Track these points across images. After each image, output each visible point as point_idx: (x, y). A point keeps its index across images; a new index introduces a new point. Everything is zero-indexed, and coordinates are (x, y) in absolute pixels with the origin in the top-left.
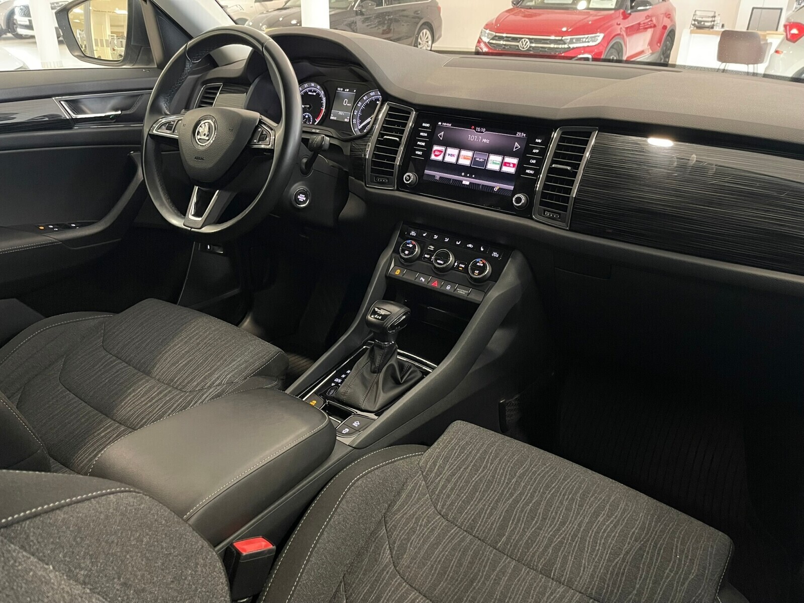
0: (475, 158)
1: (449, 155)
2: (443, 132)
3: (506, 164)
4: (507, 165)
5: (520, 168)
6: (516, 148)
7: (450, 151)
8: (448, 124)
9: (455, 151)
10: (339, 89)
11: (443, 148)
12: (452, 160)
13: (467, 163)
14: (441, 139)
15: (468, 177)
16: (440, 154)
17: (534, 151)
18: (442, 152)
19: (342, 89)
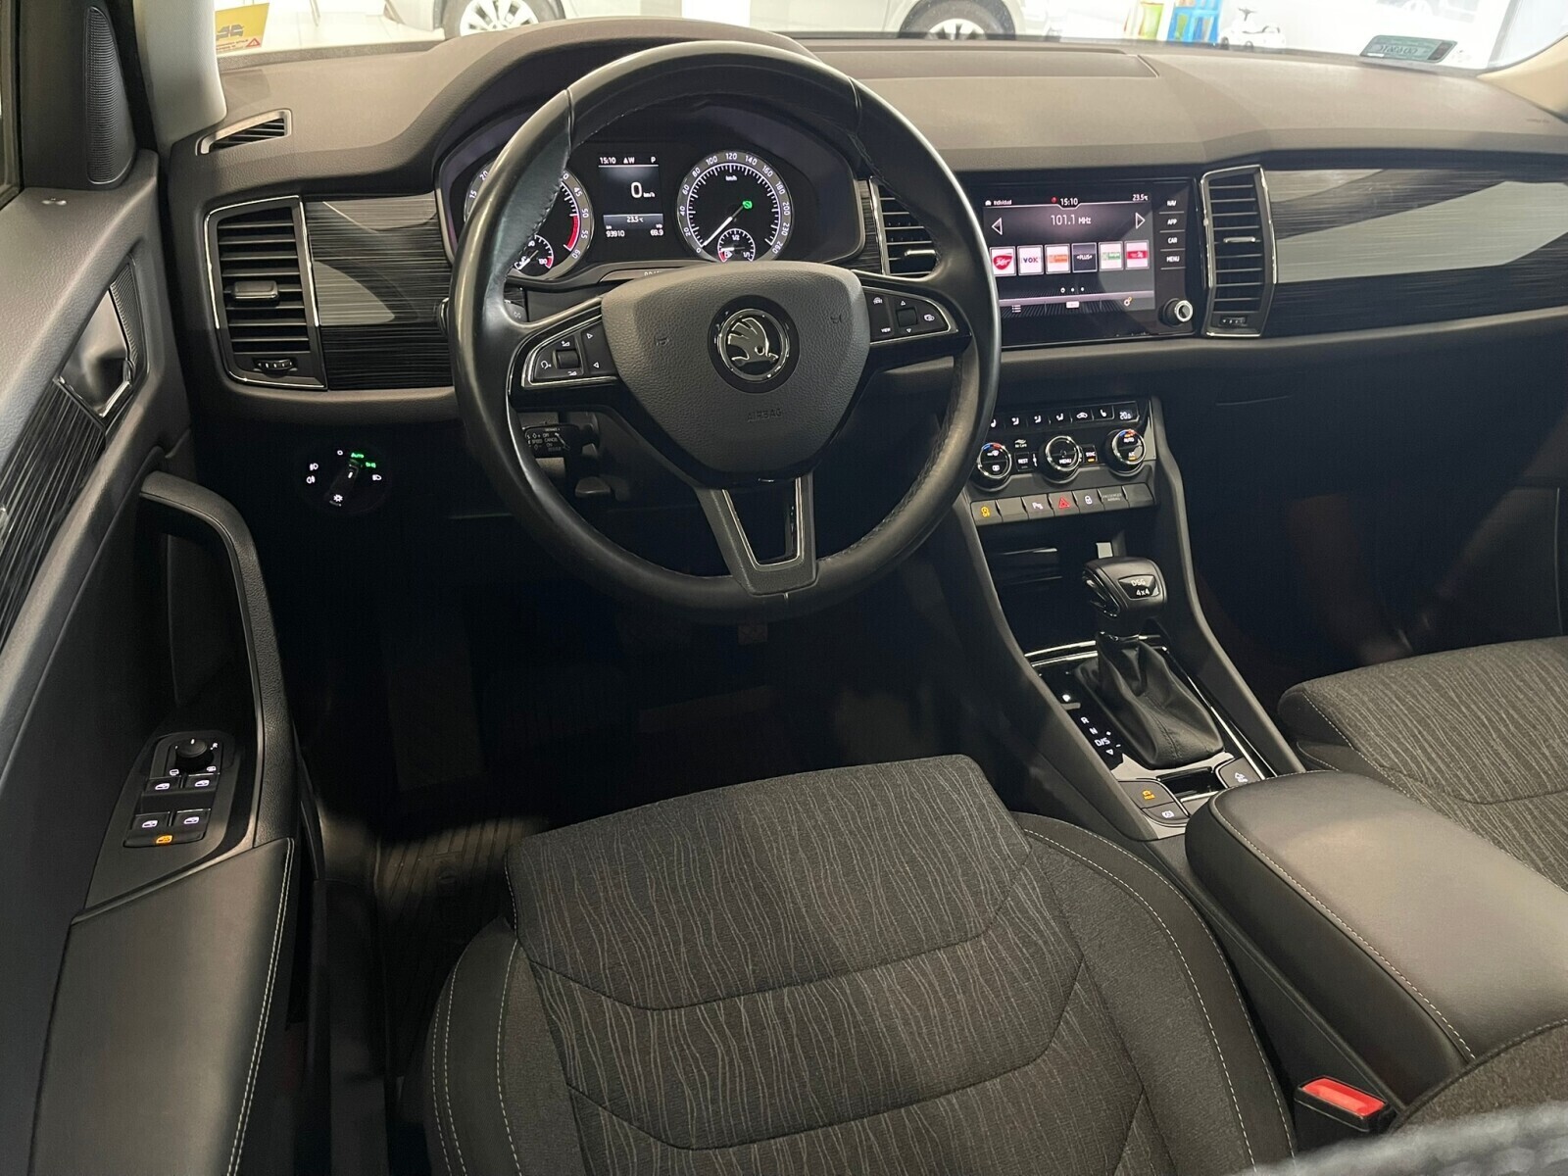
0: (1076, 256)
1: (1026, 261)
2: (1000, 220)
3: (1131, 255)
4: (1133, 255)
5: (1158, 256)
6: (1139, 222)
7: (1025, 252)
8: (1005, 202)
9: (1035, 251)
10: (604, 160)
11: (1009, 251)
12: (1035, 269)
13: (1064, 268)
14: (1001, 233)
15: (1074, 293)
16: (1008, 263)
17: (1170, 222)
18: (1010, 258)
19: (613, 160)
